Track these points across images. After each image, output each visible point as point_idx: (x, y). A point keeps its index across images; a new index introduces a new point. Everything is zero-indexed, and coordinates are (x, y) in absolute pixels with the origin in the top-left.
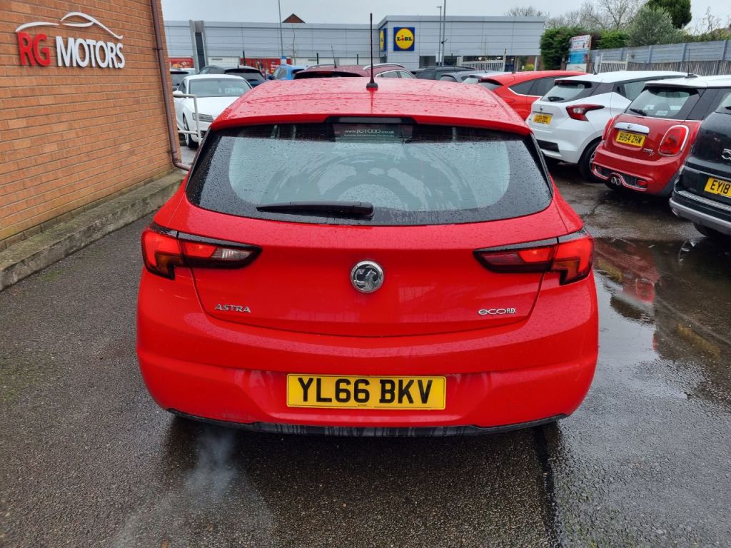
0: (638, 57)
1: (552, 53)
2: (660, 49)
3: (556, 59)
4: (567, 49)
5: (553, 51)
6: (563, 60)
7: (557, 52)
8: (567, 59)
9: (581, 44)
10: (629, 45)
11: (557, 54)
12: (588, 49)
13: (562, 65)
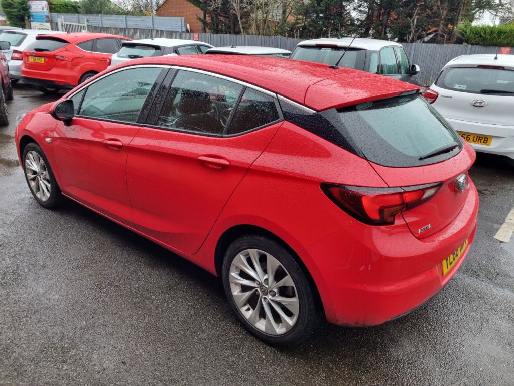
0: (92, 21)
1: (14, 12)
2: (109, 18)
3: (20, 16)
4: (27, 9)
5: (15, 10)
6: (26, 18)
7: (19, 11)
8: (29, 17)
9: (40, 7)
10: (82, 12)
11: (19, 13)
12: (48, 11)
13: (26, 22)
